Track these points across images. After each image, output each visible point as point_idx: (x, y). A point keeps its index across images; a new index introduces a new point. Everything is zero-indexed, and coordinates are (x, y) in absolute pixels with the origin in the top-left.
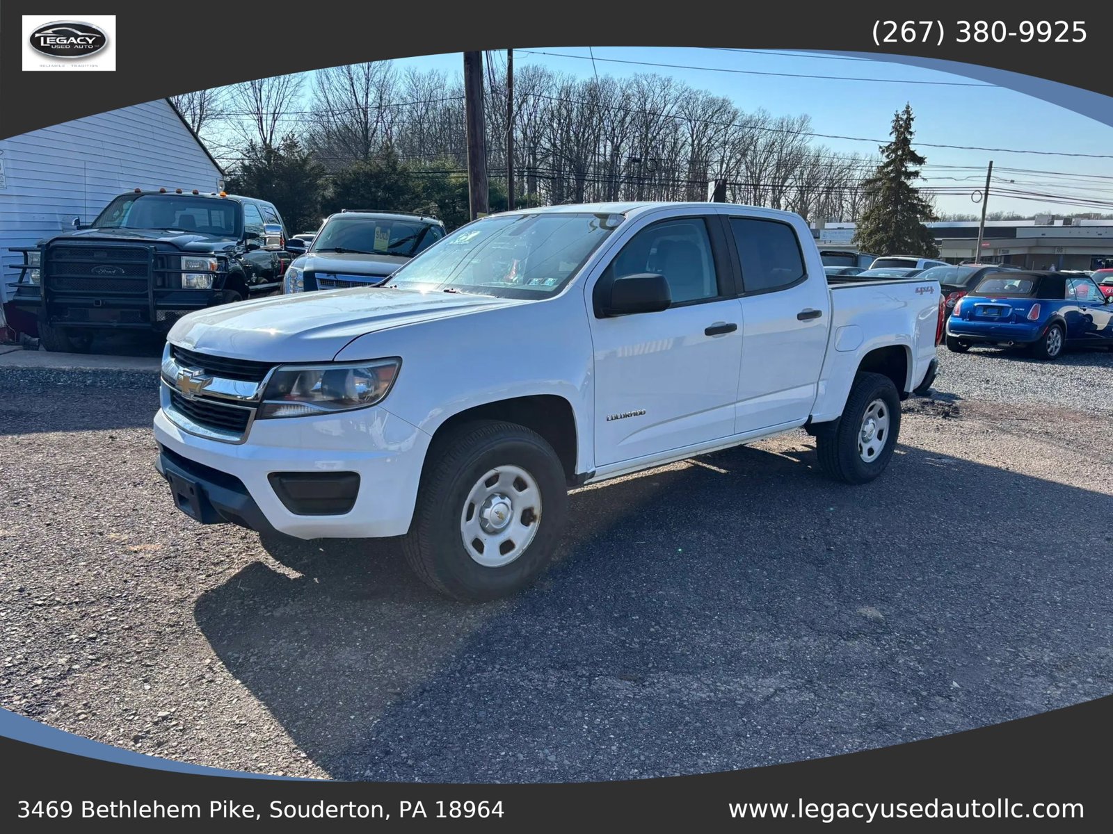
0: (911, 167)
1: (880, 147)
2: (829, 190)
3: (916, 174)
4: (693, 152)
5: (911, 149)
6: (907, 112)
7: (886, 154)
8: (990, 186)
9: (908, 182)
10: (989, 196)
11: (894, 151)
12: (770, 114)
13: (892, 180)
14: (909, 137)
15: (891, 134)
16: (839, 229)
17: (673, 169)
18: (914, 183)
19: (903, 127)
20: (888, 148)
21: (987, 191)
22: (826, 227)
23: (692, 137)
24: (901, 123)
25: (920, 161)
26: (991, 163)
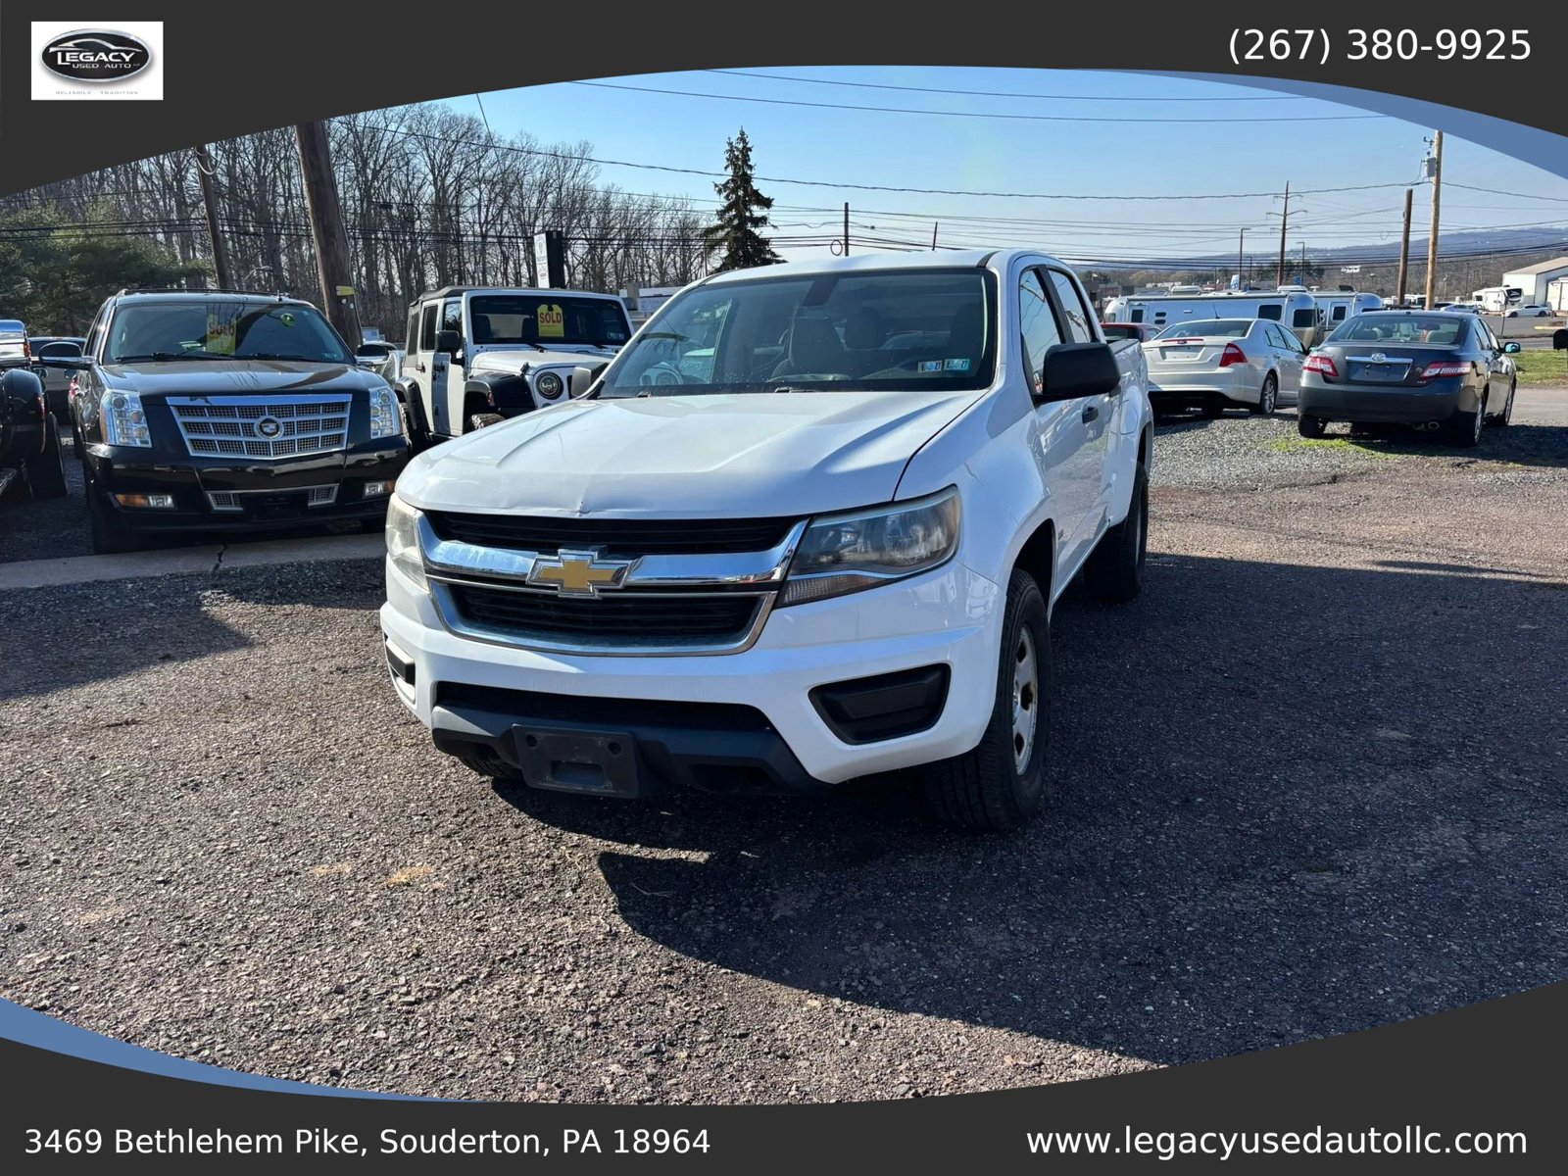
0: (757, 211)
1: (716, 186)
2: (628, 243)
3: (763, 220)
4: (437, 192)
5: (755, 188)
6: (743, 139)
7: (725, 194)
8: (850, 234)
9: (757, 231)
10: (850, 247)
11: (734, 191)
12: (537, 140)
13: (735, 228)
14: (749, 172)
15: (726, 168)
16: (655, 296)
17: (408, 218)
18: (763, 232)
19: (740, 159)
20: (725, 186)
21: (847, 240)
22: (641, 295)
23: (434, 174)
24: (736, 153)
25: (767, 203)
26: (847, 204)
